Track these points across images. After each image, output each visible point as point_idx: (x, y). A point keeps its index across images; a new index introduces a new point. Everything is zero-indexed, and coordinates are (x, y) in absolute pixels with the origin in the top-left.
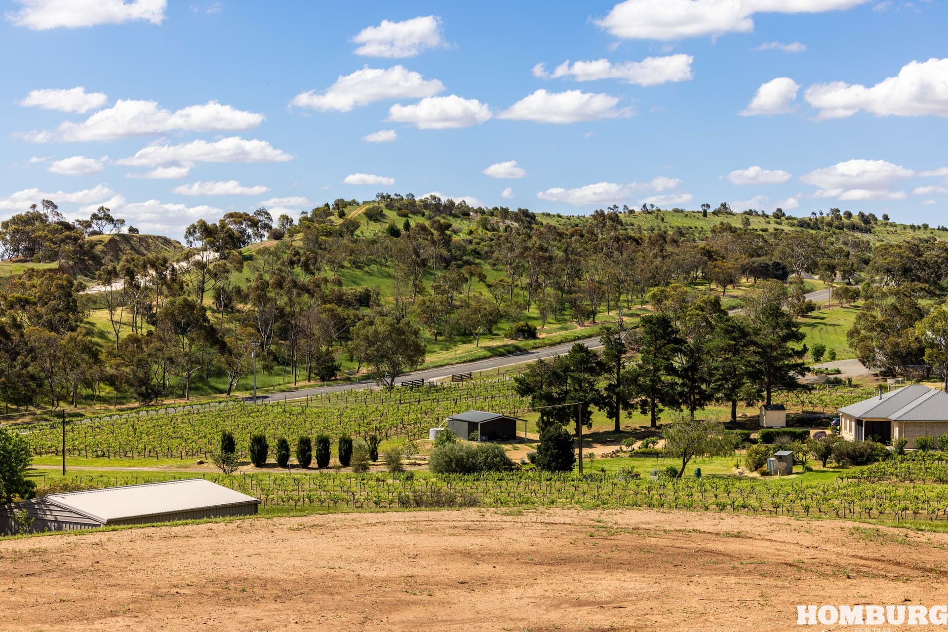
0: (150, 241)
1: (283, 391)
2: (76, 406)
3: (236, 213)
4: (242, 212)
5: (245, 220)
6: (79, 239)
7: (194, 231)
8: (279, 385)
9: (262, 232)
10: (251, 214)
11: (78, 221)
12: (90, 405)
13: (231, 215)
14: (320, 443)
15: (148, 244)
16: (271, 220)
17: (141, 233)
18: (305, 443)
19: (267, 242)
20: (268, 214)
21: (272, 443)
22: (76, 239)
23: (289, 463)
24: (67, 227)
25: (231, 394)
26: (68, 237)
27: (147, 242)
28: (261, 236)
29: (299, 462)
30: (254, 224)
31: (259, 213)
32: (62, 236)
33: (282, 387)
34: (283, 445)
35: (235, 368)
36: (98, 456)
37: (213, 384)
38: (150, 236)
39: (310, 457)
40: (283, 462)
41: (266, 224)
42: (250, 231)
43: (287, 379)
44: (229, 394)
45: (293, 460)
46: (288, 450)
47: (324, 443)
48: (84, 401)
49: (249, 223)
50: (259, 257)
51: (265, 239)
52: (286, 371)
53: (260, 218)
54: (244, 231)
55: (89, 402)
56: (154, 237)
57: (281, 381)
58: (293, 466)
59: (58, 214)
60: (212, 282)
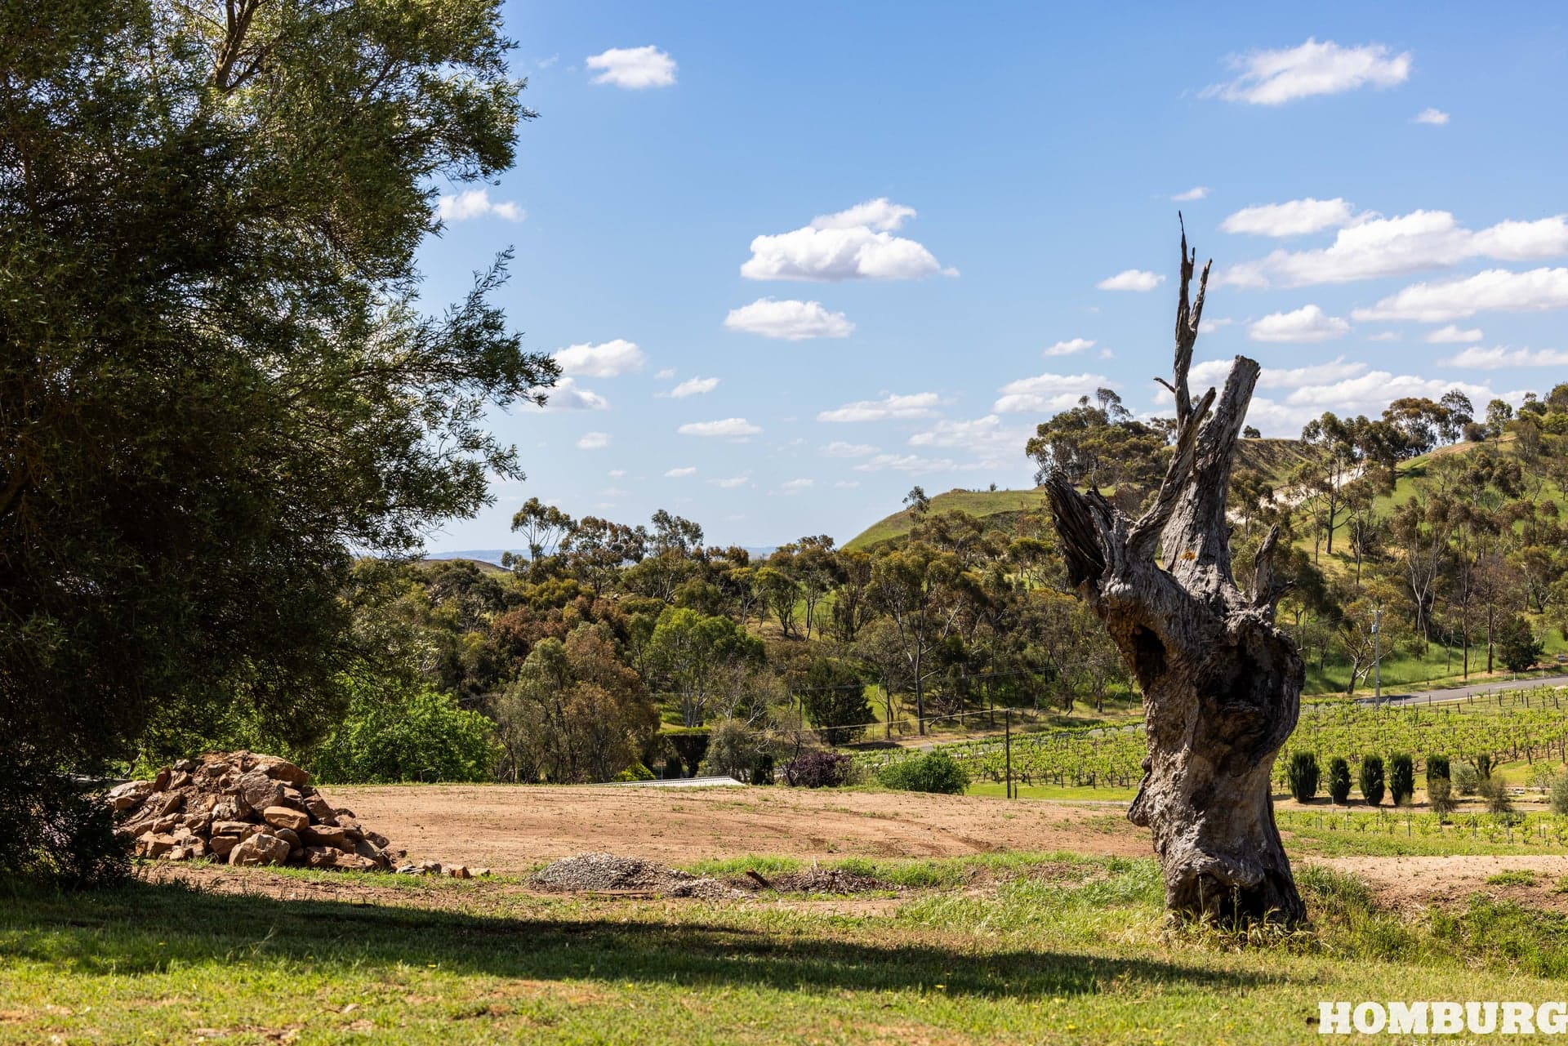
0: (1276, 448)
1: (1441, 688)
2: (1100, 711)
3: (1410, 400)
4: (1419, 398)
5: (1424, 411)
6: (1152, 449)
7: (1316, 432)
8: (1440, 678)
9: (1456, 429)
10: (1436, 400)
11: (1154, 420)
12: (1124, 709)
13: (1402, 404)
14: (1396, 766)
15: (1272, 454)
16: (1471, 409)
17: (1264, 436)
18: (1373, 766)
19: (1461, 446)
20: (1465, 400)
21: (1324, 765)
22: (1147, 450)
23: (1349, 797)
24: (1137, 429)
25: (1355, 692)
26: (1135, 447)
27: (1271, 451)
28: (1455, 436)
29: (1365, 795)
30: (1441, 416)
31: (1450, 397)
32: (1125, 445)
33: (1443, 682)
34: (1340, 767)
35: (1360, 651)
36: (1080, 784)
37: (1329, 676)
38: (1277, 441)
39: (1381, 788)
40: (1340, 795)
41: (1460, 416)
42: (1434, 428)
43: (1453, 669)
44: (1350, 692)
45: (1356, 793)
46: (1346, 776)
47: (1404, 766)
48: (1117, 702)
49: (1432, 416)
50: (1436, 470)
51: (1459, 441)
52: (1452, 655)
53: (1451, 406)
54: (1425, 428)
55: (1124, 703)
56: (1284, 442)
57: (1444, 673)
58: (1355, 803)
59: (1123, 411)
60: (1348, 512)
